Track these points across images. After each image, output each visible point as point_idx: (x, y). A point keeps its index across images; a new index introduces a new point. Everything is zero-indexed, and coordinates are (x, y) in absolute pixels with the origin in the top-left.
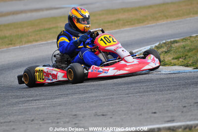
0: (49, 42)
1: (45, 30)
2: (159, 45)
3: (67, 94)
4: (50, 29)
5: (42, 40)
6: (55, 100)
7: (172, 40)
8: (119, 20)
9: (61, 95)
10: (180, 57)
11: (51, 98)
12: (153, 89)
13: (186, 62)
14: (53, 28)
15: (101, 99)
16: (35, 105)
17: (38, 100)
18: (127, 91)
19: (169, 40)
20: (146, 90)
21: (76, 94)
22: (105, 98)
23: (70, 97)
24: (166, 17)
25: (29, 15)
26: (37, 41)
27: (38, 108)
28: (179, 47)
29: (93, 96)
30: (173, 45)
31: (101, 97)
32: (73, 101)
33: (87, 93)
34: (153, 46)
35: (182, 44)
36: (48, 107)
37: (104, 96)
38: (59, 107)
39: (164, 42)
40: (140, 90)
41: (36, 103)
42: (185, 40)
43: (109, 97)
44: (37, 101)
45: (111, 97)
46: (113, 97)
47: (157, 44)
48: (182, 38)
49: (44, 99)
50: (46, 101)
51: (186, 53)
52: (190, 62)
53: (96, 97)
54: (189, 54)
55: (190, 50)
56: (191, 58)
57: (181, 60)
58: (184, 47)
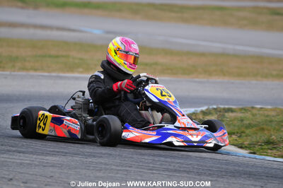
0: (54, 74)
1: (50, 56)
2: (207, 110)
3: (66, 153)
4: (57, 57)
5: (42, 69)
6: (47, 158)
7: (226, 107)
8: (156, 64)
9: (58, 152)
10: (234, 133)
11: (42, 154)
12: (188, 170)
13: (240, 141)
14: (63, 56)
15: (112, 169)
16: (18, 158)
17: (23, 152)
18: (151, 165)
19: (222, 107)
20: (178, 169)
21: (79, 154)
22: (118, 168)
23: (70, 158)
24: (223, 73)
25: (32, 31)
26: (36, 70)
27: (21, 164)
28: (235, 119)
29: (101, 163)
30: (226, 114)
31: (114, 167)
32: (72, 163)
33: (94, 156)
34: (199, 109)
35: (240, 115)
36: (36, 165)
37: (117, 166)
38: (51, 169)
39: (215, 107)
40: (170, 167)
41: (20, 156)
42: (244, 110)
43: (124, 168)
44: (21, 154)
45: (128, 168)
46: (130, 169)
47: (204, 108)
48: (241, 107)
49: (32, 153)
50: (35, 156)
51: (243, 129)
52: (246, 143)
53: (106, 164)
54: (248, 131)
55: (249, 126)
56: (249, 138)
57: (234, 137)
58: (242, 120)
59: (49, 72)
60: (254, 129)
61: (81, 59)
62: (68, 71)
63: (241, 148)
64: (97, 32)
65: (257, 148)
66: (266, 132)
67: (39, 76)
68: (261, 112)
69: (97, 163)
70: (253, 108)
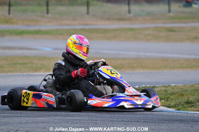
0: (25, 74)
1: (20, 64)
5: (16, 71)
10: (162, 99)
12: (137, 120)
13: (168, 103)
14: (29, 63)
19: (148, 86)
23: (53, 118)
26: (12, 72)
28: (161, 90)
31: (85, 121)
32: (56, 121)
33: (69, 116)
35: (163, 88)
36: (31, 123)
39: (144, 86)
46: (96, 122)
50: (28, 118)
51: (168, 96)
52: (172, 104)
53: (79, 120)
54: (172, 97)
56: (174, 101)
57: (163, 101)
58: (166, 91)
59: (21, 73)
60: (176, 95)
61: (42, 64)
62: (34, 72)
63: (169, 107)
64: (48, 49)
65: (180, 107)
66: (185, 96)
69: (72, 120)
70: (169, 86)
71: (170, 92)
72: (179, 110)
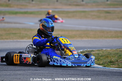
0: (15, 40)
4: (15, 34)
5: (10, 39)
6: (17, 72)
7: (91, 50)
11: (15, 71)
12: (77, 74)
13: (98, 62)
14: (18, 33)
17: (6, 70)
18: (62, 73)
19: (89, 50)
20: (74, 74)
21: (30, 70)
23: (26, 71)
24: (88, 37)
25: (3, 24)
26: (7, 39)
27: (6, 75)
28: (95, 53)
30: (91, 52)
31: (46, 74)
32: (28, 73)
33: (37, 71)
34: (80, 51)
35: (97, 52)
36: (13, 75)
38: (19, 76)
39: (86, 50)
40: (70, 73)
41: (5, 72)
42: (98, 50)
43: (50, 74)
46: (53, 74)
47: (82, 51)
51: (99, 57)
52: (101, 63)
54: (101, 58)
55: (102, 56)
56: (102, 61)
57: (96, 61)
58: (98, 54)
59: (12, 40)
60: (104, 57)
61: (26, 34)
62: (21, 39)
63: (99, 65)
64: (32, 24)
65: (106, 64)
66: (109, 58)
67: (9, 41)
68: (106, 51)
69: (38, 73)
70: (102, 50)
71: (100, 55)
72: (105, 67)
